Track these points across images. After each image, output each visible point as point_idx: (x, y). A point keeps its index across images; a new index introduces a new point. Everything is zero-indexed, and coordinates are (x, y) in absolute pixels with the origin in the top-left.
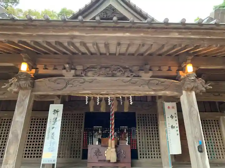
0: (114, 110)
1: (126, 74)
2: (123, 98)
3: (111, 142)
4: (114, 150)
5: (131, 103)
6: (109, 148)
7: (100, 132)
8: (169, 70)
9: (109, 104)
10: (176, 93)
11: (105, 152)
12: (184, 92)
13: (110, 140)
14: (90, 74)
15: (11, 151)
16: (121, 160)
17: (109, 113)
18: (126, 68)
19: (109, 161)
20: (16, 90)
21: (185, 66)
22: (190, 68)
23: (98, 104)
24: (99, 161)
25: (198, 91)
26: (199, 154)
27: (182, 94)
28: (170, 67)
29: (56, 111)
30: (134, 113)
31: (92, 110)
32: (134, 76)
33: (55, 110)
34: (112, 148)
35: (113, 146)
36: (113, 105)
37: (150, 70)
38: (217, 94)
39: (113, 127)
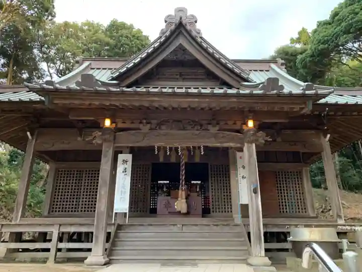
0: (184, 160)
1: (196, 128)
2: (194, 148)
3: (182, 193)
4: (185, 200)
5: (202, 154)
6: (179, 199)
7: (165, 189)
8: (235, 124)
9: (179, 154)
10: (239, 145)
11: (176, 204)
12: (246, 144)
13: (180, 192)
14: (163, 127)
15: (103, 193)
16: (192, 212)
17: (180, 164)
18: (197, 122)
19: (180, 212)
20: (99, 142)
21: (247, 121)
22: (251, 124)
23: (168, 154)
24: (169, 213)
25: (257, 143)
26: (254, 194)
27: (244, 145)
28: (235, 121)
29: (125, 162)
30: (207, 164)
31: (161, 160)
32: (203, 130)
33: (124, 160)
34: (182, 199)
35: (184, 197)
36: (183, 155)
37: (218, 124)
38: (293, 143)
39: (184, 178)
